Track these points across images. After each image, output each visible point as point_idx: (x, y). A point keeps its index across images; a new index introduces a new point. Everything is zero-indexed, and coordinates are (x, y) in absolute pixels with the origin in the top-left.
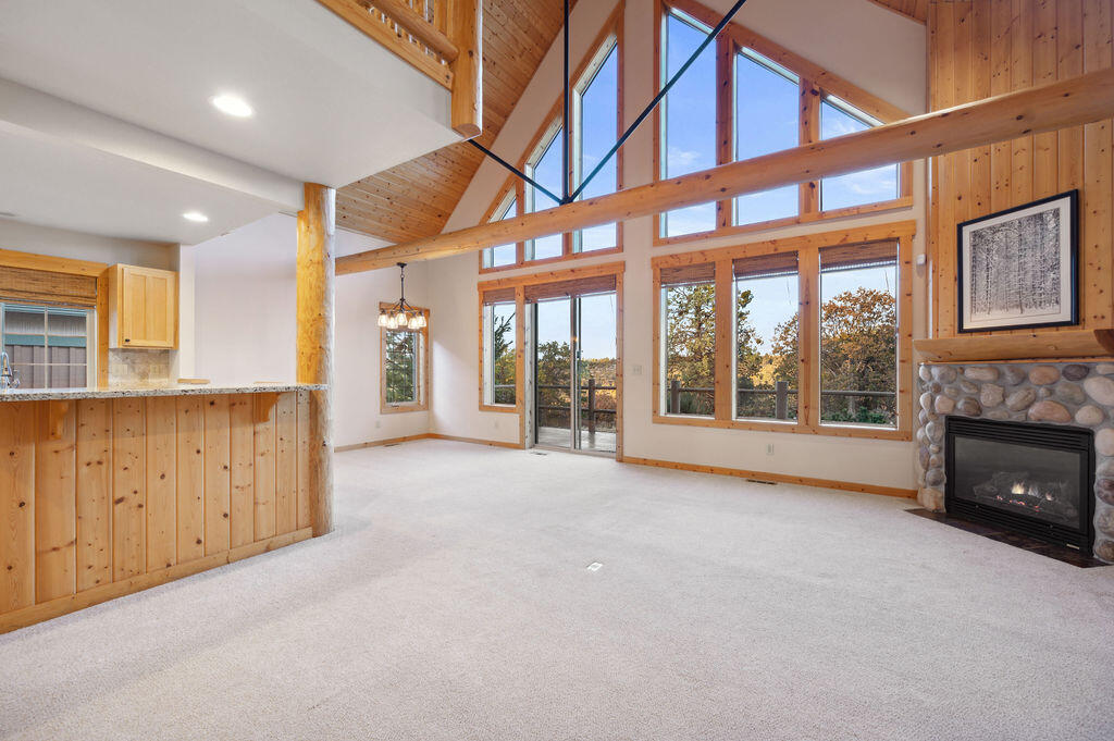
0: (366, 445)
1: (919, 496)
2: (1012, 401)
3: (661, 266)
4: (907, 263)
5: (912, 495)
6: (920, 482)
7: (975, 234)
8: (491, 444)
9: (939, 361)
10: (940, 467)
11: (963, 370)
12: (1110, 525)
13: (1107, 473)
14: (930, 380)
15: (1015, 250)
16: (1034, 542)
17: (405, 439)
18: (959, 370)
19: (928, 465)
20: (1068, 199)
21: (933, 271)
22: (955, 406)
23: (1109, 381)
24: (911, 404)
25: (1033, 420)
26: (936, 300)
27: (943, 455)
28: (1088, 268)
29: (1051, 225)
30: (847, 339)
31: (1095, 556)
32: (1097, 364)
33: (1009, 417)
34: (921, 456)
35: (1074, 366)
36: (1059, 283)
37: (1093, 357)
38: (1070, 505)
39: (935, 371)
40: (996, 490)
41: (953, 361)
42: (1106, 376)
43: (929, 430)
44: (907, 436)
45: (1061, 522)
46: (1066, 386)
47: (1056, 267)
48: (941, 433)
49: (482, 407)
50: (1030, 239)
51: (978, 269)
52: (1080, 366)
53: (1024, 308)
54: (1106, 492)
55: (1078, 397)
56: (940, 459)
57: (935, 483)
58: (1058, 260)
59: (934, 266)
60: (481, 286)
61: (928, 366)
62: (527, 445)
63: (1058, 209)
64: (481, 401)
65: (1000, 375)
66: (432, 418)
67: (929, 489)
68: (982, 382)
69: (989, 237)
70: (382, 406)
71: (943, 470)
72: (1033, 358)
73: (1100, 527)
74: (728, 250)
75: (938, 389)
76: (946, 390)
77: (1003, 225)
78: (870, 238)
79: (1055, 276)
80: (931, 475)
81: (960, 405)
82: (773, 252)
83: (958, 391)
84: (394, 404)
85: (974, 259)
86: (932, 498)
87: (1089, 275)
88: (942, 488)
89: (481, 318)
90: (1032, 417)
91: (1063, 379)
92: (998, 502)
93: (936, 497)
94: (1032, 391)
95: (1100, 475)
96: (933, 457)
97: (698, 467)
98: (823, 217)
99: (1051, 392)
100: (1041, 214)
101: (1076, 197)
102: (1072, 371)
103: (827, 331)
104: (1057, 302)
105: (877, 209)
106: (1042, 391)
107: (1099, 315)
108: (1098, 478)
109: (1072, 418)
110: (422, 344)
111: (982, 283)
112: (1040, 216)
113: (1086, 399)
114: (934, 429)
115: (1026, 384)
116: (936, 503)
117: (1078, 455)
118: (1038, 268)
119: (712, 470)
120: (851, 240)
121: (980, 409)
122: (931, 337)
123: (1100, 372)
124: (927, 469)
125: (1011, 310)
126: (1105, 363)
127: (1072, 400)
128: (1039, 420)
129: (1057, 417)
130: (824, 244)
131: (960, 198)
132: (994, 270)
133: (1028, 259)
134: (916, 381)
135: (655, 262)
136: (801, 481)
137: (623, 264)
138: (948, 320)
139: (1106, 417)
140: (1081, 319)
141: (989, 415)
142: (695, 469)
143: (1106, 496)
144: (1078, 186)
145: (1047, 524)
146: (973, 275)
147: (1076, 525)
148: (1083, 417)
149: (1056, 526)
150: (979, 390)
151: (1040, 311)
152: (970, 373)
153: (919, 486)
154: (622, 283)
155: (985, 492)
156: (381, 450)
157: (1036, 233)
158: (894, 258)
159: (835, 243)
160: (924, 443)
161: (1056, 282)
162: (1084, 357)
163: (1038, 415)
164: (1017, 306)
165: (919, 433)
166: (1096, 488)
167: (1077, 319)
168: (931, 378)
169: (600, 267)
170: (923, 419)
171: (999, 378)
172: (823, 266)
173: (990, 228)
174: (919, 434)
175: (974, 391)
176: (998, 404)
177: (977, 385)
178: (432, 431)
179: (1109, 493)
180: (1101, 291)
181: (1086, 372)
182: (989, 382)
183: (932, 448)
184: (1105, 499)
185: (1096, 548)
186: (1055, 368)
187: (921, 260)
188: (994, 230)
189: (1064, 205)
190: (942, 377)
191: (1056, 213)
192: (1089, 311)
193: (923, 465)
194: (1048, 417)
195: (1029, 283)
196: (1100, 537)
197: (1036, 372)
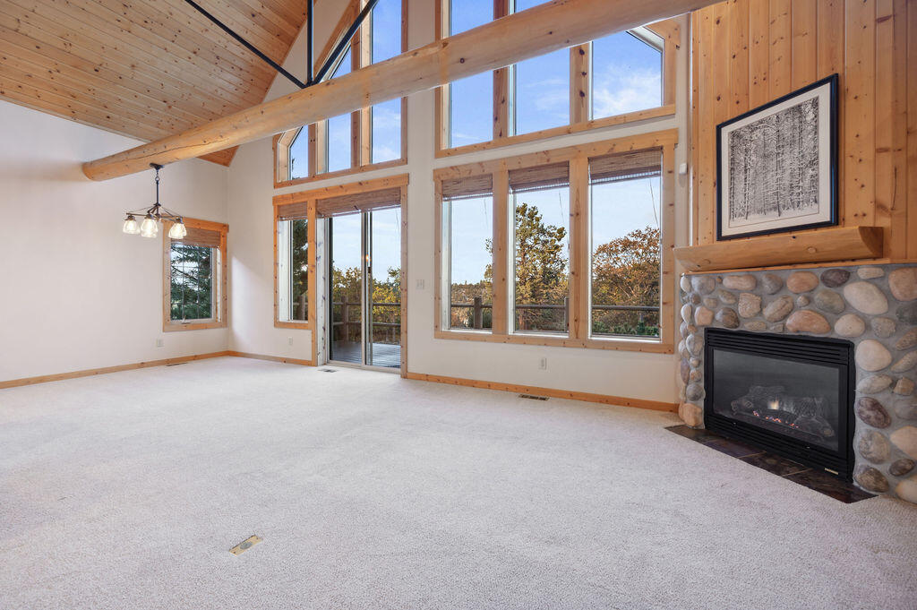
0: (142, 365)
1: (680, 411)
2: (768, 311)
3: (442, 179)
4: (670, 172)
5: (674, 409)
6: (681, 397)
7: (734, 135)
8: (285, 361)
9: (698, 271)
10: (699, 380)
11: (721, 279)
12: (872, 449)
13: (867, 390)
14: (690, 291)
15: (772, 148)
16: (792, 465)
17: (196, 358)
18: (717, 279)
19: (688, 379)
20: (828, 86)
21: (694, 178)
22: (713, 318)
23: (871, 287)
24: (673, 316)
25: (790, 331)
26: (696, 207)
27: (702, 368)
28: (848, 160)
29: (810, 116)
30: (637, 267)
31: (855, 484)
32: (858, 267)
33: (767, 328)
34: (682, 369)
35: (834, 271)
36: (817, 180)
37: (853, 260)
38: (828, 425)
39: (695, 281)
40: (752, 406)
41: (710, 268)
42: (868, 281)
43: (689, 343)
44: (670, 349)
45: (818, 442)
46: (825, 293)
47: (814, 163)
48: (700, 346)
49: (278, 324)
50: (787, 134)
51: (736, 172)
52: (839, 270)
53: (781, 209)
54: (867, 413)
55: (838, 305)
56: (699, 372)
57: (695, 398)
58: (817, 154)
59: (695, 173)
60: (275, 200)
61: (688, 277)
62: (320, 362)
63: (817, 98)
64: (276, 317)
65: (758, 284)
66: (230, 335)
67: (689, 404)
68: (740, 291)
69: (747, 137)
70: (165, 323)
71: (702, 384)
72: (791, 264)
73: (862, 453)
74: (504, 161)
75: (697, 300)
76: (705, 301)
77: (761, 122)
78: (636, 147)
79: (813, 173)
80: (691, 389)
81: (718, 316)
82: (546, 163)
83: (717, 302)
84: (183, 321)
85: (732, 161)
86: (692, 414)
87: (850, 168)
88: (701, 403)
89: (276, 233)
90: (791, 329)
91: (822, 287)
92: (755, 418)
93: (695, 413)
94: (789, 300)
95: (861, 392)
96: (693, 371)
97: (476, 382)
98: (592, 126)
99: (809, 300)
100: (799, 106)
101: (835, 81)
102: (832, 277)
103: (623, 261)
104: (816, 201)
105: (642, 118)
106: (800, 300)
107: (860, 213)
108: (858, 396)
109: (831, 328)
110: (219, 259)
111: (740, 186)
112: (798, 108)
113: (846, 308)
114: (694, 342)
115: (783, 293)
116: (696, 420)
117: (837, 370)
118: (795, 166)
119: (489, 386)
120: (619, 149)
121: (737, 321)
122: (691, 245)
123: (862, 277)
124: (687, 384)
125: (769, 214)
126: (868, 266)
127: (831, 309)
128: (798, 331)
129: (816, 329)
130: (593, 154)
131: (719, 99)
132: (752, 171)
133: (786, 156)
134: (677, 292)
135: (438, 175)
136: (572, 396)
137: (408, 176)
138: (709, 227)
139: (867, 327)
140: (841, 219)
141: (746, 327)
142: (473, 384)
143: (869, 417)
144: (839, 71)
145: (804, 444)
146: (732, 178)
147: (834, 446)
148: (844, 328)
149: (814, 448)
150: (737, 300)
151: (797, 212)
152: (728, 282)
153: (679, 399)
154: (406, 196)
155: (742, 407)
156: (164, 369)
157: (794, 128)
158: (658, 167)
159: (604, 153)
160: (685, 356)
161: (815, 180)
162: (843, 261)
163: (798, 326)
164: (775, 208)
165: (680, 345)
166: (857, 407)
167: (836, 219)
168: (691, 289)
169: (386, 180)
170: (684, 331)
171: (756, 285)
172: (594, 177)
173: (748, 127)
174: (680, 347)
175: (731, 301)
176: (756, 315)
177: (734, 294)
178: (231, 349)
179: (871, 414)
180: (863, 186)
181: (846, 277)
182: (747, 291)
183: (692, 361)
184: (867, 420)
185: (857, 475)
186: (812, 273)
187: (683, 169)
188: (752, 128)
189: (824, 93)
190: (702, 287)
191: (815, 103)
192: (848, 210)
193: (684, 379)
194: (806, 328)
195: (787, 183)
196: (860, 463)
197: (793, 278)
